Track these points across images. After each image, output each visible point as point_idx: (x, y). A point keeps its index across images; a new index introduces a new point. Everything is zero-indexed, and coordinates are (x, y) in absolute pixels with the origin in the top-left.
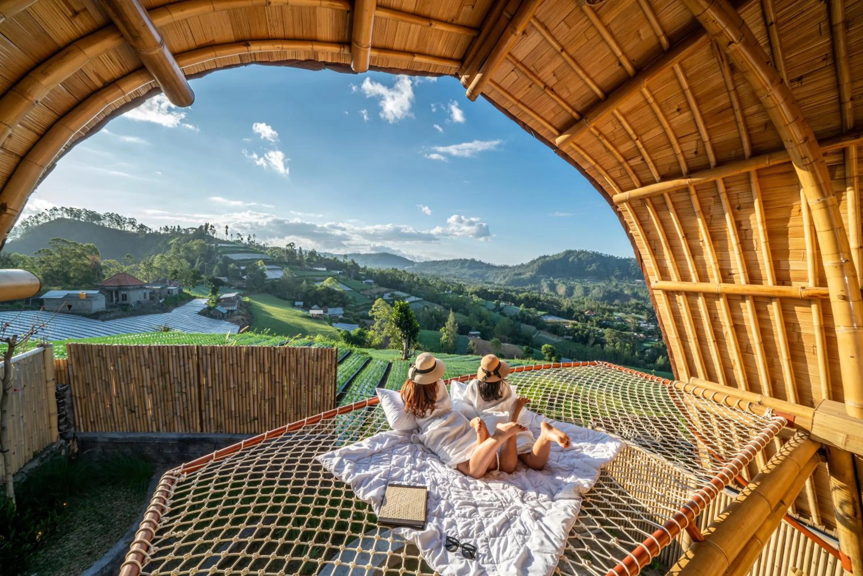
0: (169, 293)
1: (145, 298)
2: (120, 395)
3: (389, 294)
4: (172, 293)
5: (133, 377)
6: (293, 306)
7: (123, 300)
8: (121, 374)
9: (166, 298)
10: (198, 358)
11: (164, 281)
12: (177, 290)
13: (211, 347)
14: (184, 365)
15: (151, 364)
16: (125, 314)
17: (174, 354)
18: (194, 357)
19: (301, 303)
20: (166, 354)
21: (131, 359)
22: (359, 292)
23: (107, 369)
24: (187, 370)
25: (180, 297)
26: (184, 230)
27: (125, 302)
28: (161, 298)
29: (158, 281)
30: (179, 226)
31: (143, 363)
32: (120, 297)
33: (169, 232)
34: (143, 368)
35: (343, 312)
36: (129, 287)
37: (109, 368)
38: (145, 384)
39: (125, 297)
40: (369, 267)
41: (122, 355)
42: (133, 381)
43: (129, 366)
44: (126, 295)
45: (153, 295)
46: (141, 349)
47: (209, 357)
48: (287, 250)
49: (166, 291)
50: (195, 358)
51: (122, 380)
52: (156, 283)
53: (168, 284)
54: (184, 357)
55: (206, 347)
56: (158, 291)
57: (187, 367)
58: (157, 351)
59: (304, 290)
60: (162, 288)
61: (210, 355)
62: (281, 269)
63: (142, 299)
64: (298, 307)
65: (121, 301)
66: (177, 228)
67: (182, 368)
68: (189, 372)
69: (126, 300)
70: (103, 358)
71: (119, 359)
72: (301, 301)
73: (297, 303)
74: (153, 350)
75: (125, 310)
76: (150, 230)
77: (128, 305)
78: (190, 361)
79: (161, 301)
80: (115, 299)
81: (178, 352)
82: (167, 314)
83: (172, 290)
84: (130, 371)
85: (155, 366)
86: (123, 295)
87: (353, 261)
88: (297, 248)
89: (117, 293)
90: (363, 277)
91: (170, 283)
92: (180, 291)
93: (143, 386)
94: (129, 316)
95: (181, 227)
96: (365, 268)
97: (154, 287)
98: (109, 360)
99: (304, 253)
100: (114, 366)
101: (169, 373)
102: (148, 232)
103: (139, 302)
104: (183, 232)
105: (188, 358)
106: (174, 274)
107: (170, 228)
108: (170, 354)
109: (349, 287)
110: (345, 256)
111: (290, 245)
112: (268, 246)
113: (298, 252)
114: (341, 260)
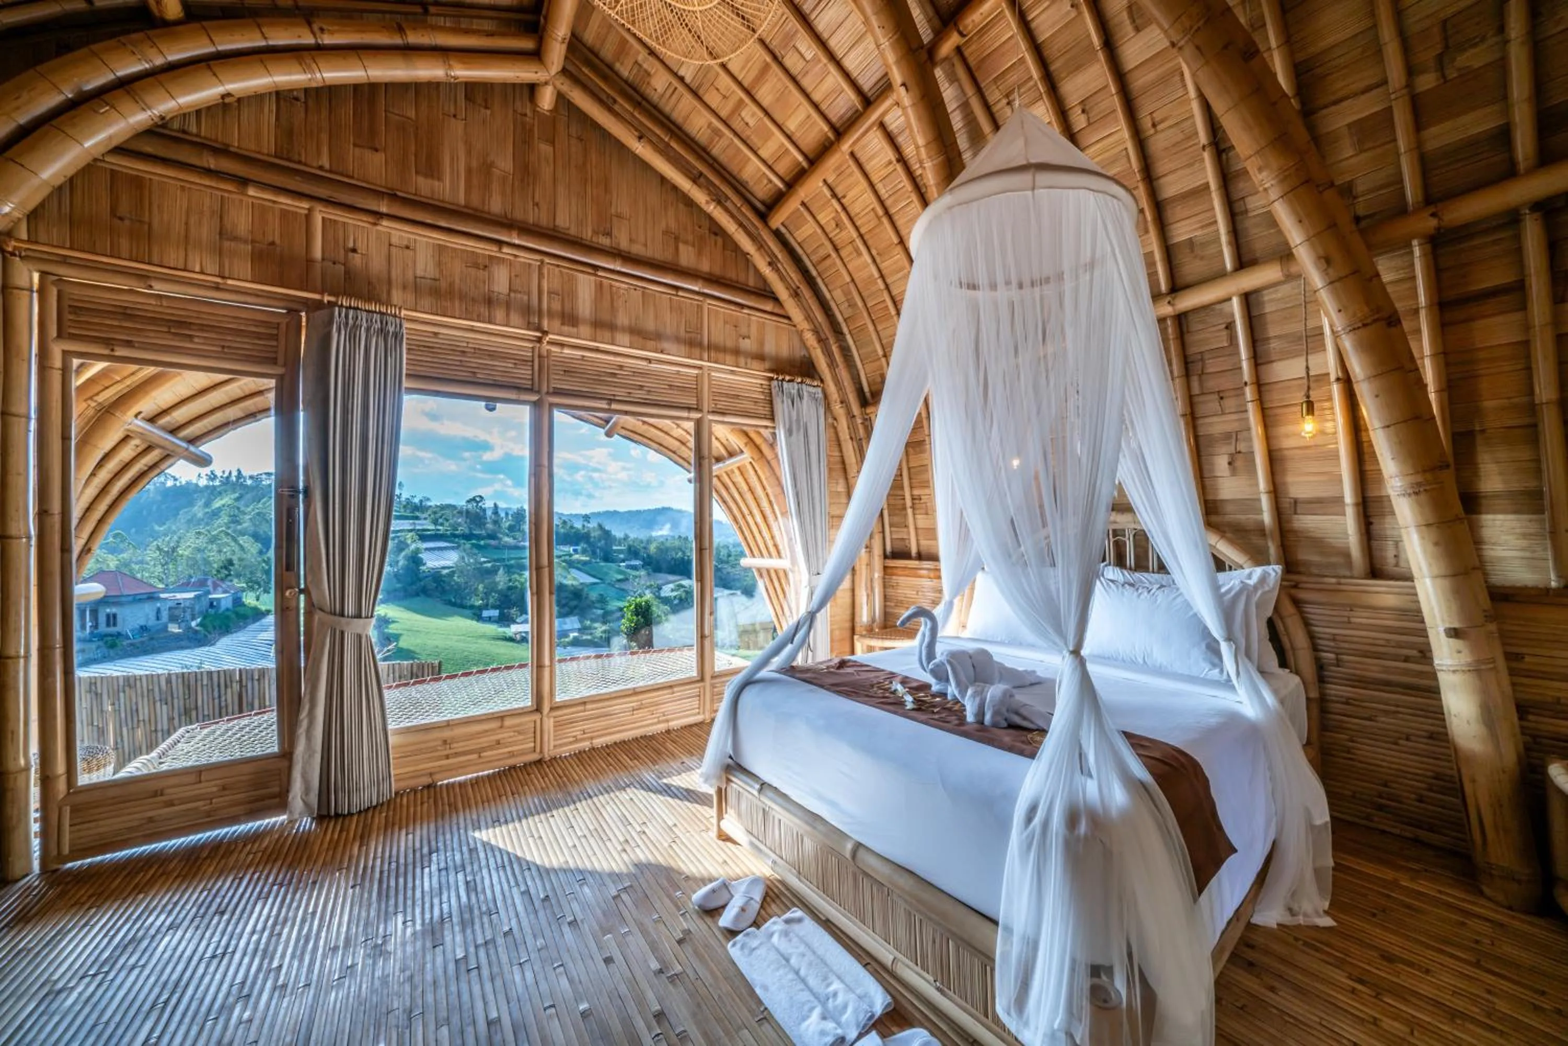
0: (211, 605)
1: (158, 618)
2: (119, 746)
3: (671, 586)
4: (218, 607)
5: (141, 718)
6: (479, 618)
7: (108, 625)
8: (123, 715)
9: (205, 618)
10: (241, 686)
11: (202, 583)
12: (230, 600)
13: (259, 670)
14: (220, 697)
15: (169, 699)
16: (112, 652)
17: (205, 682)
18: (234, 685)
19: (495, 613)
20: (192, 682)
21: (139, 692)
22: (613, 586)
23: (102, 711)
24: (223, 704)
25: (237, 614)
26: (251, 477)
27: (112, 630)
28: (193, 619)
29: (188, 584)
30: (239, 472)
31: (157, 698)
32: (102, 619)
33: (217, 483)
34: (158, 704)
35: (577, 625)
36: (123, 599)
37: (105, 709)
38: (159, 728)
39: (112, 620)
40: (632, 536)
41: (127, 689)
42: (142, 724)
43: (137, 704)
44: (115, 616)
45: (176, 612)
46: (155, 679)
47: (256, 683)
48: (468, 512)
49: (205, 603)
50: (236, 687)
51: (124, 724)
52: (185, 587)
53: (211, 588)
54: (219, 686)
55: (252, 671)
56: (187, 604)
57: (223, 699)
58: (180, 680)
59: (501, 586)
60: (197, 598)
61: (259, 680)
62: (453, 548)
63: (152, 622)
64: (490, 620)
65: (103, 628)
66: (235, 473)
67: (217, 701)
68: (227, 706)
69: (115, 625)
70: (96, 694)
71: (122, 695)
72: (494, 607)
73: (486, 614)
74: (174, 678)
75: (113, 646)
76: (176, 480)
77: (119, 634)
78: (229, 690)
79: (193, 624)
80: (89, 624)
81: (212, 679)
82: (207, 648)
83: (219, 600)
84: (137, 710)
85: (176, 701)
86: (108, 616)
87: (600, 526)
88: (488, 504)
89: (94, 613)
90: (622, 556)
91: (215, 586)
92: (237, 601)
93: (156, 731)
94: (122, 657)
95: (244, 473)
96: (626, 537)
97: (179, 596)
98: (105, 697)
99: (503, 515)
100: (113, 704)
101: (197, 708)
102: (170, 483)
103: (144, 629)
104: (249, 482)
105: (226, 687)
106: (226, 568)
107: (219, 474)
108: (199, 683)
109: (594, 576)
110: (586, 518)
111: (474, 499)
112: (429, 504)
113: (489, 513)
114: (578, 525)
